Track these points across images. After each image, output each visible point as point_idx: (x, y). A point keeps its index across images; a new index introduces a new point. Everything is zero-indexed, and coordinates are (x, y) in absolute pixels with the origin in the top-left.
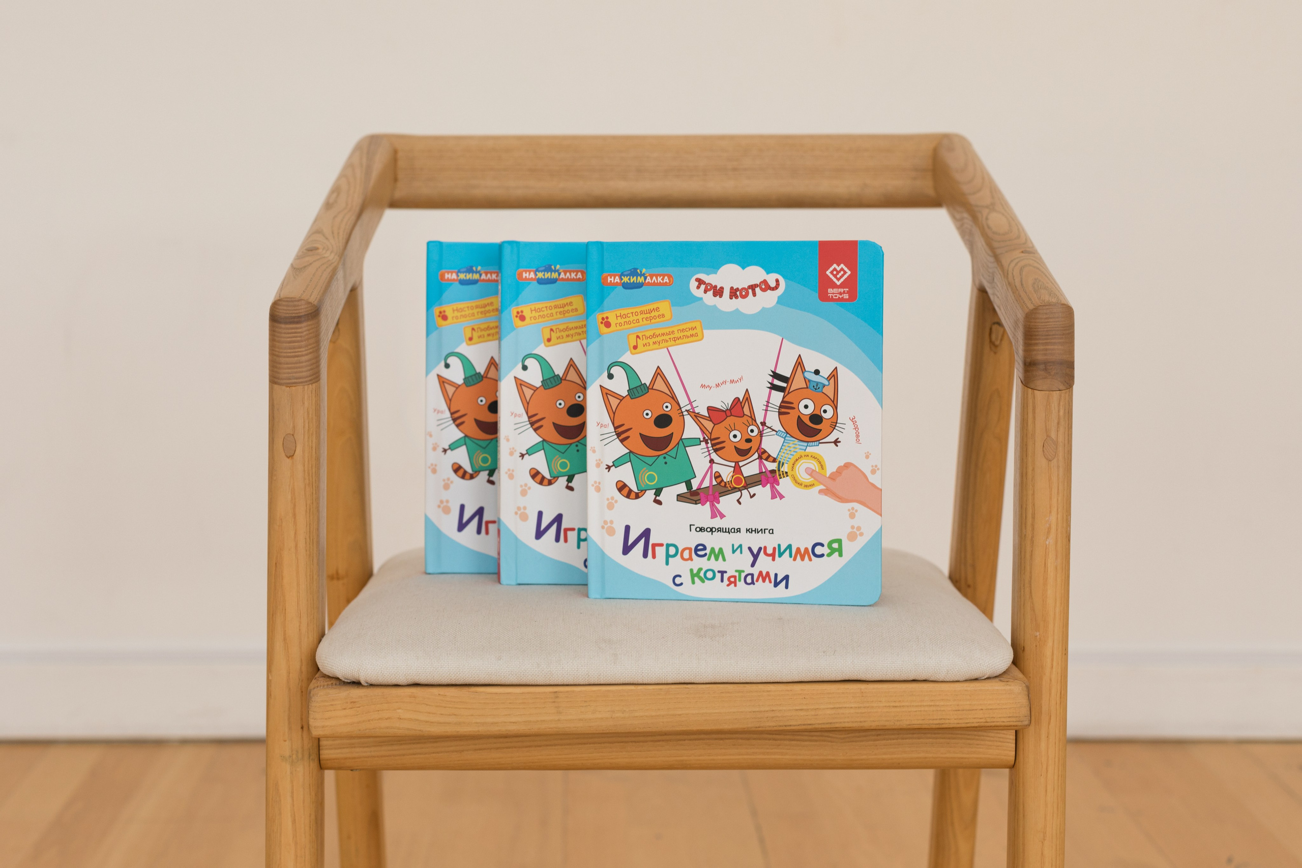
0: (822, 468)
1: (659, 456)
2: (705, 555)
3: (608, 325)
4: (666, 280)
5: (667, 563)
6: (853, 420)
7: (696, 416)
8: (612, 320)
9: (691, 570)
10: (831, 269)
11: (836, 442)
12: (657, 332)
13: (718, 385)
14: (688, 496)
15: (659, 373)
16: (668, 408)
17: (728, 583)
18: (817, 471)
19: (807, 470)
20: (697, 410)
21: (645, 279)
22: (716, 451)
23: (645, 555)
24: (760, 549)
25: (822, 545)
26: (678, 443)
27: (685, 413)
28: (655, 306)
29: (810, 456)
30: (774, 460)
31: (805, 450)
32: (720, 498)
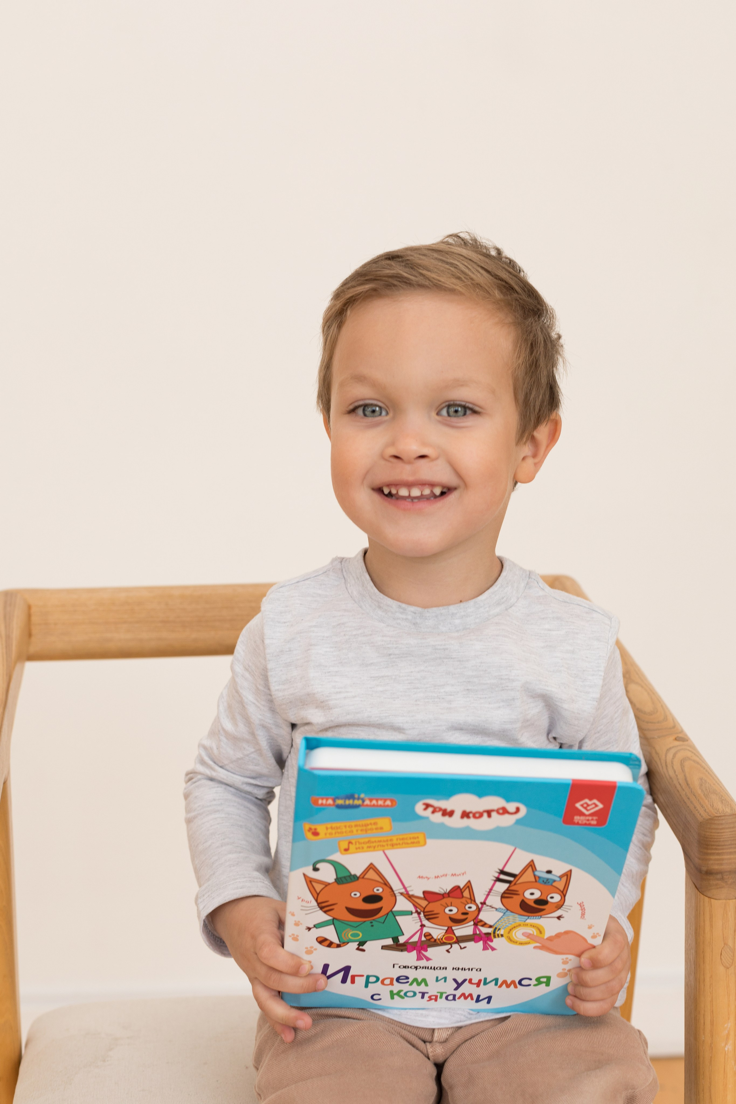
0: (541, 932)
1: (365, 922)
2: (408, 982)
3: (316, 834)
4: (388, 803)
5: (366, 986)
6: (581, 905)
7: (410, 897)
8: (321, 829)
9: (391, 992)
10: (582, 802)
11: (559, 918)
12: (373, 840)
13: (437, 877)
14: (395, 946)
15: (371, 867)
16: (379, 890)
17: (428, 999)
18: (535, 934)
19: (523, 934)
20: (411, 893)
21: (363, 801)
22: (428, 919)
23: (344, 981)
24: (465, 980)
25: (530, 979)
26: (388, 914)
27: (398, 895)
28: (372, 821)
29: (529, 925)
30: (491, 927)
31: (525, 921)
32: (428, 949)
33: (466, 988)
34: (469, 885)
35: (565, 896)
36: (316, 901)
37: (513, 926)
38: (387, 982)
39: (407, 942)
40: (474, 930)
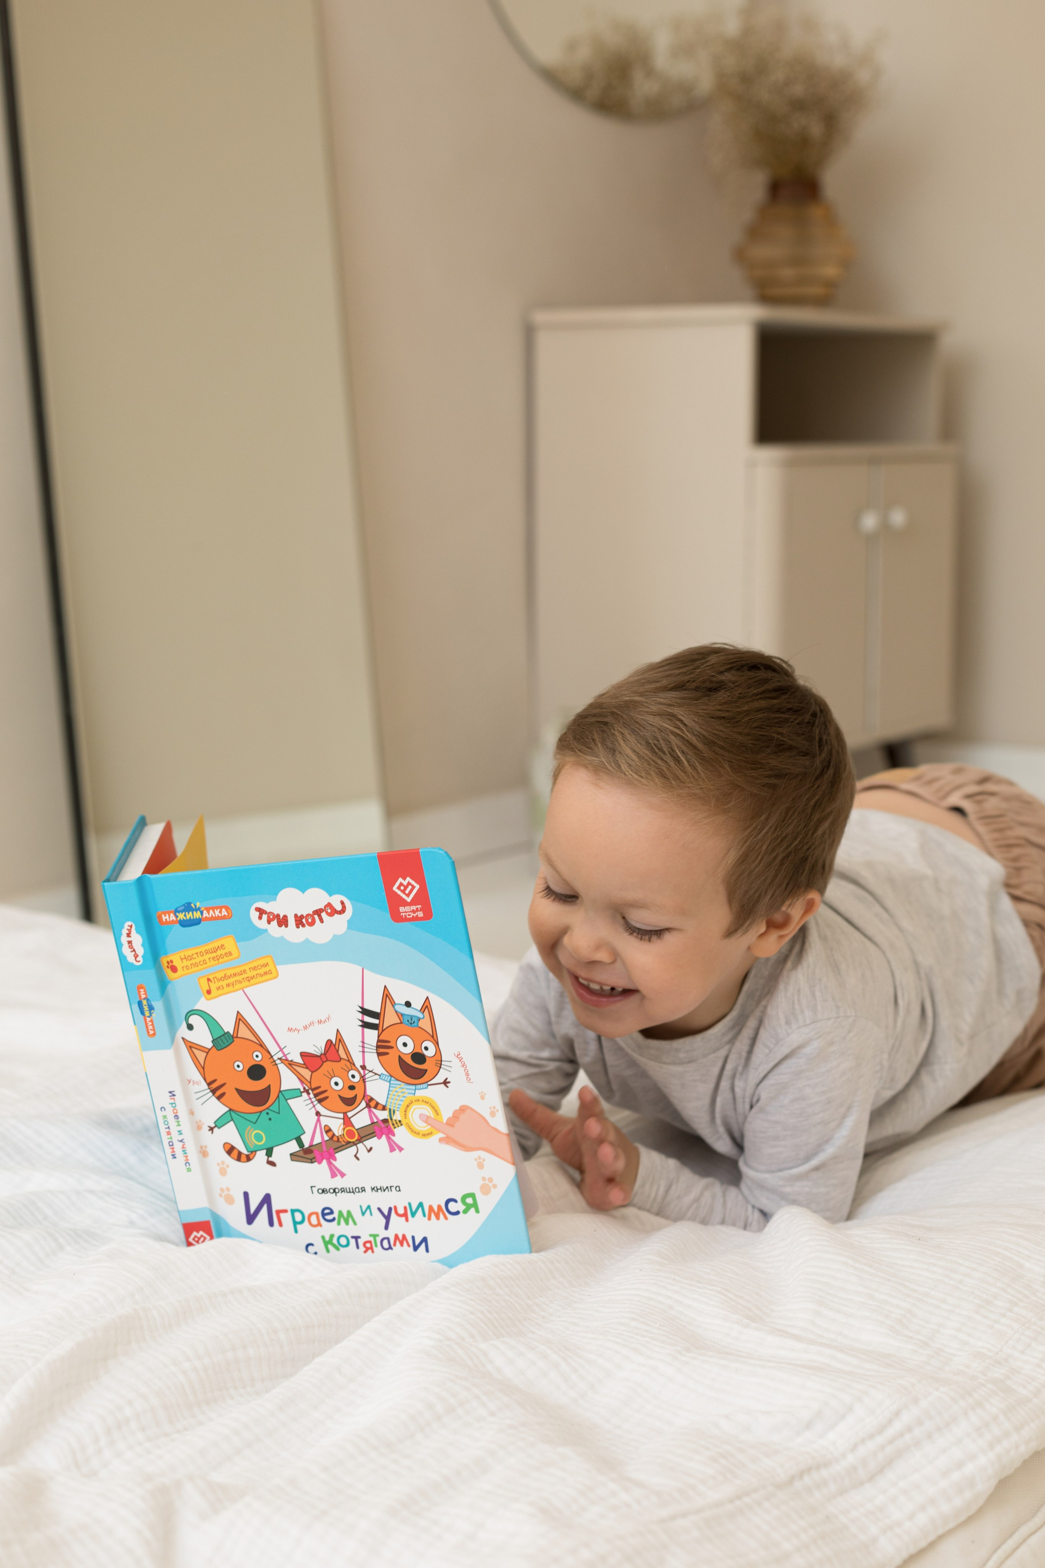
33: (398, 1226)
34: (340, 1040)
35: (438, 1044)
36: (205, 1079)
37: (406, 1106)
38: (314, 1220)
39: (311, 1146)
40: (371, 1118)
